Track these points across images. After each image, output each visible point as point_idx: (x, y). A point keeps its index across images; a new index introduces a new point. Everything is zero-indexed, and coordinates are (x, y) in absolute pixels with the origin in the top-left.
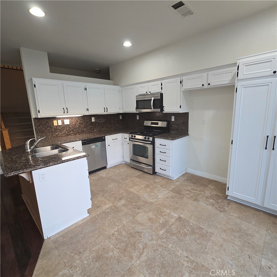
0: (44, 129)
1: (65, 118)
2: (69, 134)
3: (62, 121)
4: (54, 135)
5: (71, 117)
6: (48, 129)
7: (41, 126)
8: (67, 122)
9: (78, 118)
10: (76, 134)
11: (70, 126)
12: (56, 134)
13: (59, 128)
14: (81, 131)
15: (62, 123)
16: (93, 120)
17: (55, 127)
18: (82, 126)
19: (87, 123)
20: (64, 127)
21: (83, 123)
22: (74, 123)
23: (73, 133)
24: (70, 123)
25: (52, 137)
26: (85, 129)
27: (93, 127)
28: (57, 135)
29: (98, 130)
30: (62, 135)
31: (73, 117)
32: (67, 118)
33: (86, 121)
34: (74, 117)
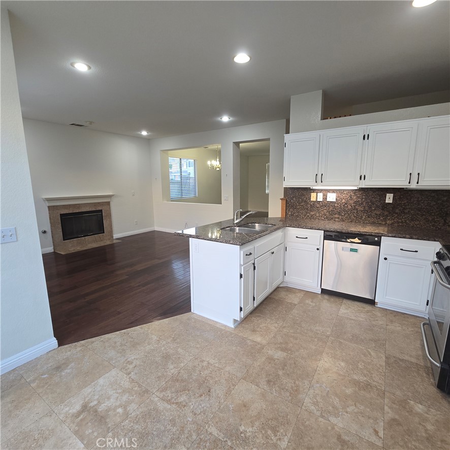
0: (297, 204)
1: (330, 190)
2: (332, 218)
3: (324, 195)
4: (308, 214)
5: (341, 190)
6: (302, 204)
7: (294, 199)
8: (332, 197)
9: (355, 193)
10: (343, 221)
11: (336, 205)
12: (312, 213)
13: (318, 206)
14: (355, 217)
15: (323, 198)
16: (389, 199)
17: (312, 204)
18: (360, 208)
19: (373, 204)
20: (325, 204)
21: (362, 203)
22: (343, 201)
23: (339, 218)
24: (336, 199)
25: (305, 216)
26: (365, 214)
27: (386, 213)
28: (312, 216)
29: (398, 223)
30: (319, 216)
31: (344, 190)
32: (333, 191)
33: (371, 202)
34: (346, 190)
